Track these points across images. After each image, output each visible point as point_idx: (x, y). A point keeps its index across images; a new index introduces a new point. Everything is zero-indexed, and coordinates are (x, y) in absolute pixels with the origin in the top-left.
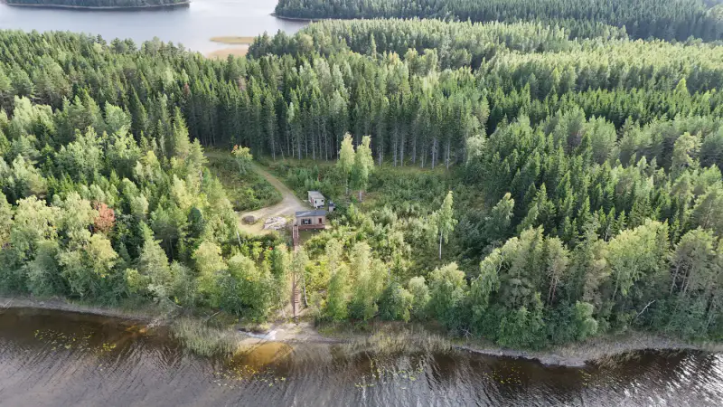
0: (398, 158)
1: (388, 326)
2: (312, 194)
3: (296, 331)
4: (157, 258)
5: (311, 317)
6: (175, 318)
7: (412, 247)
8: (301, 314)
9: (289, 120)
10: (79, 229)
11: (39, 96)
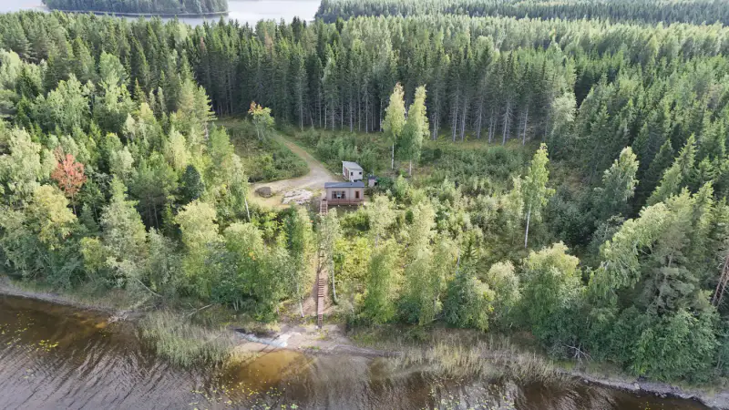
0: (458, 132)
1: (453, 336)
2: (346, 165)
3: (318, 335)
4: (128, 223)
5: (341, 316)
6: (148, 310)
7: (484, 231)
8: (328, 312)
9: (324, 79)
10: (27, 181)
11: (34, 56)
